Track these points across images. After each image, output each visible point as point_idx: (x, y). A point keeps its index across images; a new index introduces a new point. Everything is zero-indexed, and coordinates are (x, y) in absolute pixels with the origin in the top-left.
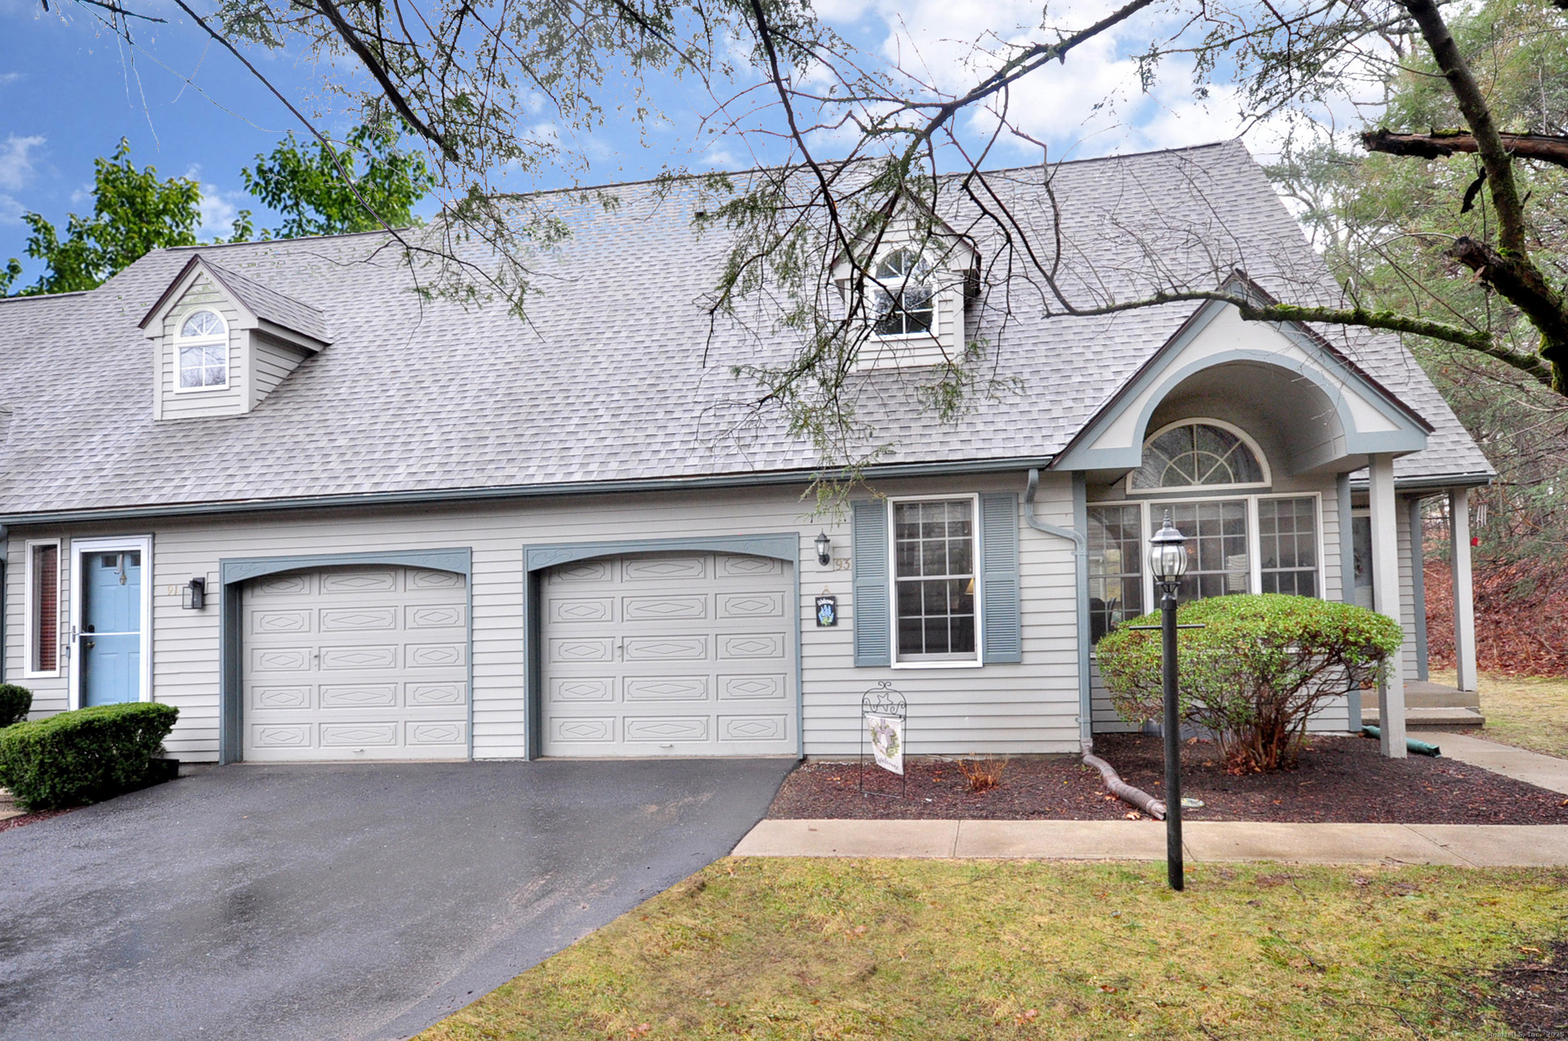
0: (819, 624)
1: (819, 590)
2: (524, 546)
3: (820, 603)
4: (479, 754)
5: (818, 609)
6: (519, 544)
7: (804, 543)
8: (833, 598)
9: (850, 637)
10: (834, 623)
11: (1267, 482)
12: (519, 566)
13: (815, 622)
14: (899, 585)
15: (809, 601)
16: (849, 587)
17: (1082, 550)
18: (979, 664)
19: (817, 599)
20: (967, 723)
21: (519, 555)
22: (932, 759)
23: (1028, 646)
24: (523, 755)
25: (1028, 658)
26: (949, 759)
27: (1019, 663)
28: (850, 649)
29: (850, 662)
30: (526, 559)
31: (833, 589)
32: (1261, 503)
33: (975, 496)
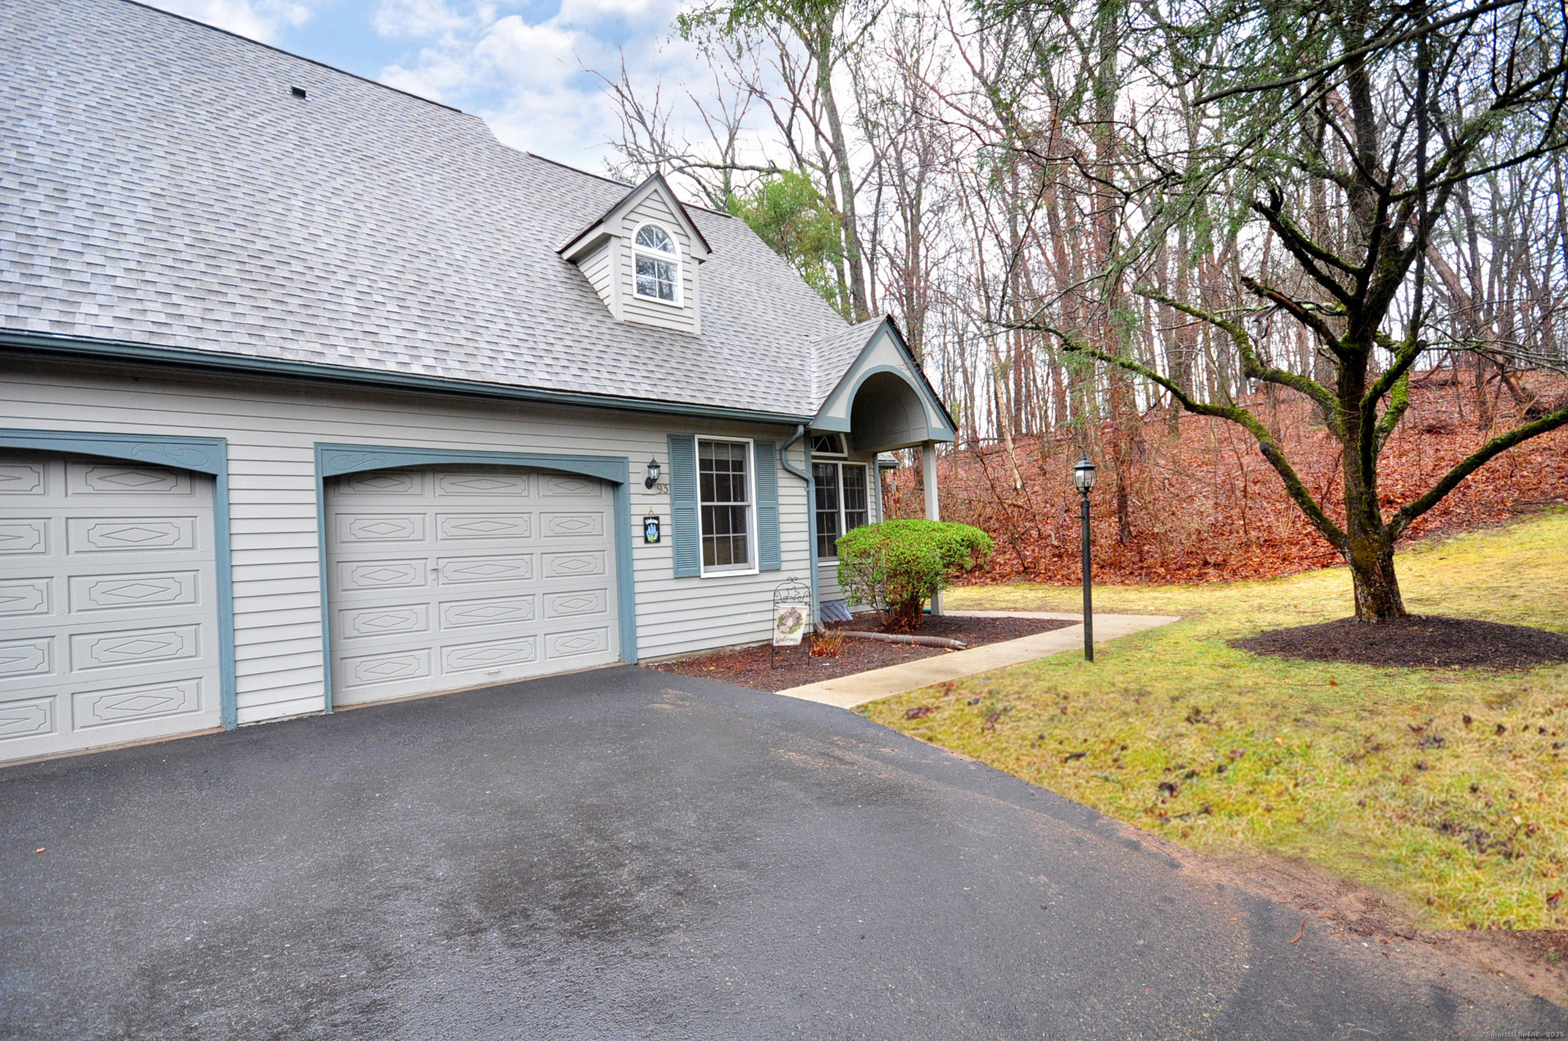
0: (647, 541)
1: (646, 511)
2: (317, 444)
3: (648, 522)
4: (247, 717)
5: (646, 527)
6: (310, 441)
7: (632, 468)
8: (657, 518)
9: (669, 552)
10: (658, 541)
11: (845, 455)
12: (311, 469)
13: (643, 540)
14: (703, 507)
15: (637, 521)
16: (667, 509)
17: (813, 487)
18: (756, 571)
19: (645, 519)
20: (750, 618)
21: (310, 455)
22: (728, 649)
23: (784, 557)
24: (323, 707)
25: (784, 566)
26: (738, 648)
27: (778, 570)
28: (669, 563)
29: (670, 574)
30: (319, 462)
31: (657, 511)
32: (844, 466)
33: (751, 441)
